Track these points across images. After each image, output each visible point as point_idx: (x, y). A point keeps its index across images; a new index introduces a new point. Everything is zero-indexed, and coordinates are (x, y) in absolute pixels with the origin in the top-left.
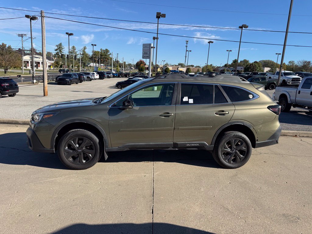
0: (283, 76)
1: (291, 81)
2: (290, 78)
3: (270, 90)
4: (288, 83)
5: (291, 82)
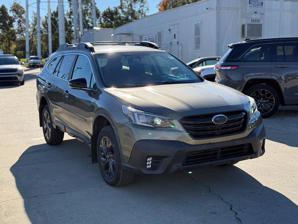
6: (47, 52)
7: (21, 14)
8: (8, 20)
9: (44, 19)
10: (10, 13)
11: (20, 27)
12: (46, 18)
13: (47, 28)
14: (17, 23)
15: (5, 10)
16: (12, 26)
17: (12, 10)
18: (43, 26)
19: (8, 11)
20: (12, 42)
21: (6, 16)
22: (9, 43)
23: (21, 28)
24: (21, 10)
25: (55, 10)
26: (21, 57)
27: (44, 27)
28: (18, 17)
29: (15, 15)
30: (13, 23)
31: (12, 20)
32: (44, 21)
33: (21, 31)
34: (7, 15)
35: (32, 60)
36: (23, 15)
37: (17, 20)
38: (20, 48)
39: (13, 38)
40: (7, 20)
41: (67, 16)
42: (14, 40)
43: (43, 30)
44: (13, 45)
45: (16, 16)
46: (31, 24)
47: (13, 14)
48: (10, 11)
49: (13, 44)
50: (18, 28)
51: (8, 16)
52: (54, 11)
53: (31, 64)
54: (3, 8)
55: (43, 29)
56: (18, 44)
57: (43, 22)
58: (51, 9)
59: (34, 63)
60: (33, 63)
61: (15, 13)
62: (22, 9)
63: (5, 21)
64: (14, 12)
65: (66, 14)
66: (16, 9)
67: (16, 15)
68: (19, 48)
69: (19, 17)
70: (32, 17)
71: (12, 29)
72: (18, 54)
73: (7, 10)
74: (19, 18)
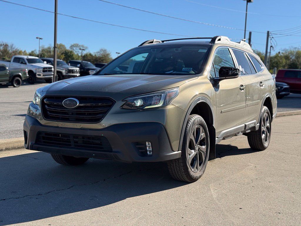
0: (27, 63)
1: (42, 72)
2: (39, 68)
3: (15, 87)
4: (39, 75)
5: (42, 75)
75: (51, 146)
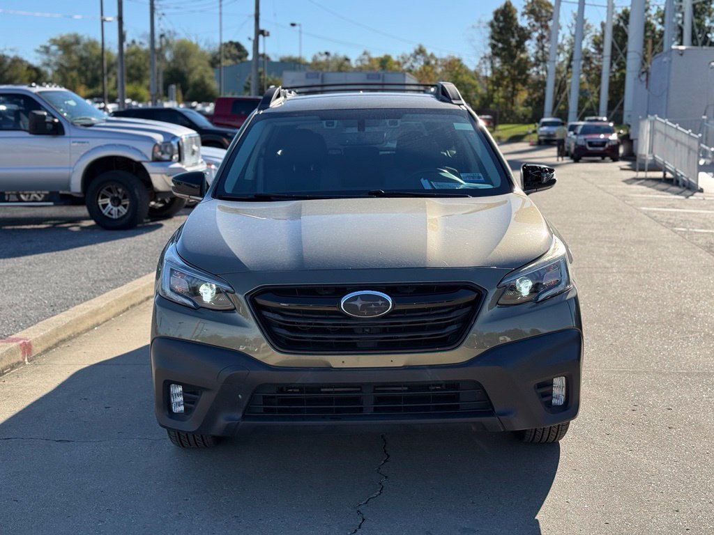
6: (595, 107)
7: (546, 22)
8: (516, 35)
9: (600, 29)
10: (521, 20)
11: (541, 51)
12: (603, 25)
13: (600, 51)
14: (536, 42)
15: (510, 12)
16: (523, 50)
17: (527, 11)
18: (594, 46)
19: (518, 15)
20: (519, 86)
21: (513, 25)
22: (514, 89)
23: (543, 53)
24: (547, 11)
25: (626, 7)
26: (527, 120)
27: (596, 49)
28: (538, 28)
29: (532, 24)
30: (527, 43)
31: (524, 35)
32: (598, 34)
33: (541, 60)
34: (515, 24)
35: (545, 128)
36: (550, 23)
37: (536, 35)
38: (537, 100)
39: (524, 76)
40: (513, 37)
41: (656, 19)
42: (524, 83)
43: (594, 56)
44: (521, 93)
45: (534, 26)
46: (567, 44)
47: (528, 21)
48: (523, 14)
49: (522, 90)
50: (537, 52)
51: (517, 26)
52: (624, 8)
53: (542, 138)
54: (508, 9)
55: (594, 53)
56: (531, 91)
57: (596, 36)
58: (616, 5)
59: (549, 135)
60: (545, 134)
61: (532, 20)
62: (548, 8)
63: (509, 39)
64: (532, 16)
65: (655, 15)
66: (537, 9)
67: (535, 23)
68: (535, 99)
69: (542, 26)
70: (570, 25)
71: (522, 56)
72: (521, 114)
73: (516, 11)
74: (540, 31)
75: (303, 419)
